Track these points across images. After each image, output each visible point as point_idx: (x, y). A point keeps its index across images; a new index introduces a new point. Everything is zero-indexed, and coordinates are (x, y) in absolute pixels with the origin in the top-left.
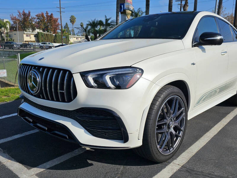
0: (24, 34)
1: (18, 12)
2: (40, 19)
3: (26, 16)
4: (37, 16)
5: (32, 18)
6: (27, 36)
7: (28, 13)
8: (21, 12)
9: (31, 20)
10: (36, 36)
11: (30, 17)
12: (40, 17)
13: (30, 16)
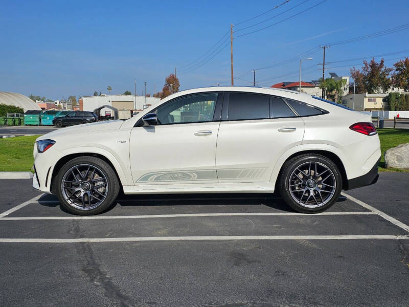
0: (366, 97)
1: (364, 63)
2: (401, 70)
3: (375, 68)
4: (396, 65)
5: (386, 70)
6: (370, 100)
7: (379, 63)
8: (369, 62)
9: (383, 73)
10: (386, 100)
11: (383, 69)
12: (402, 66)
13: (381, 67)
